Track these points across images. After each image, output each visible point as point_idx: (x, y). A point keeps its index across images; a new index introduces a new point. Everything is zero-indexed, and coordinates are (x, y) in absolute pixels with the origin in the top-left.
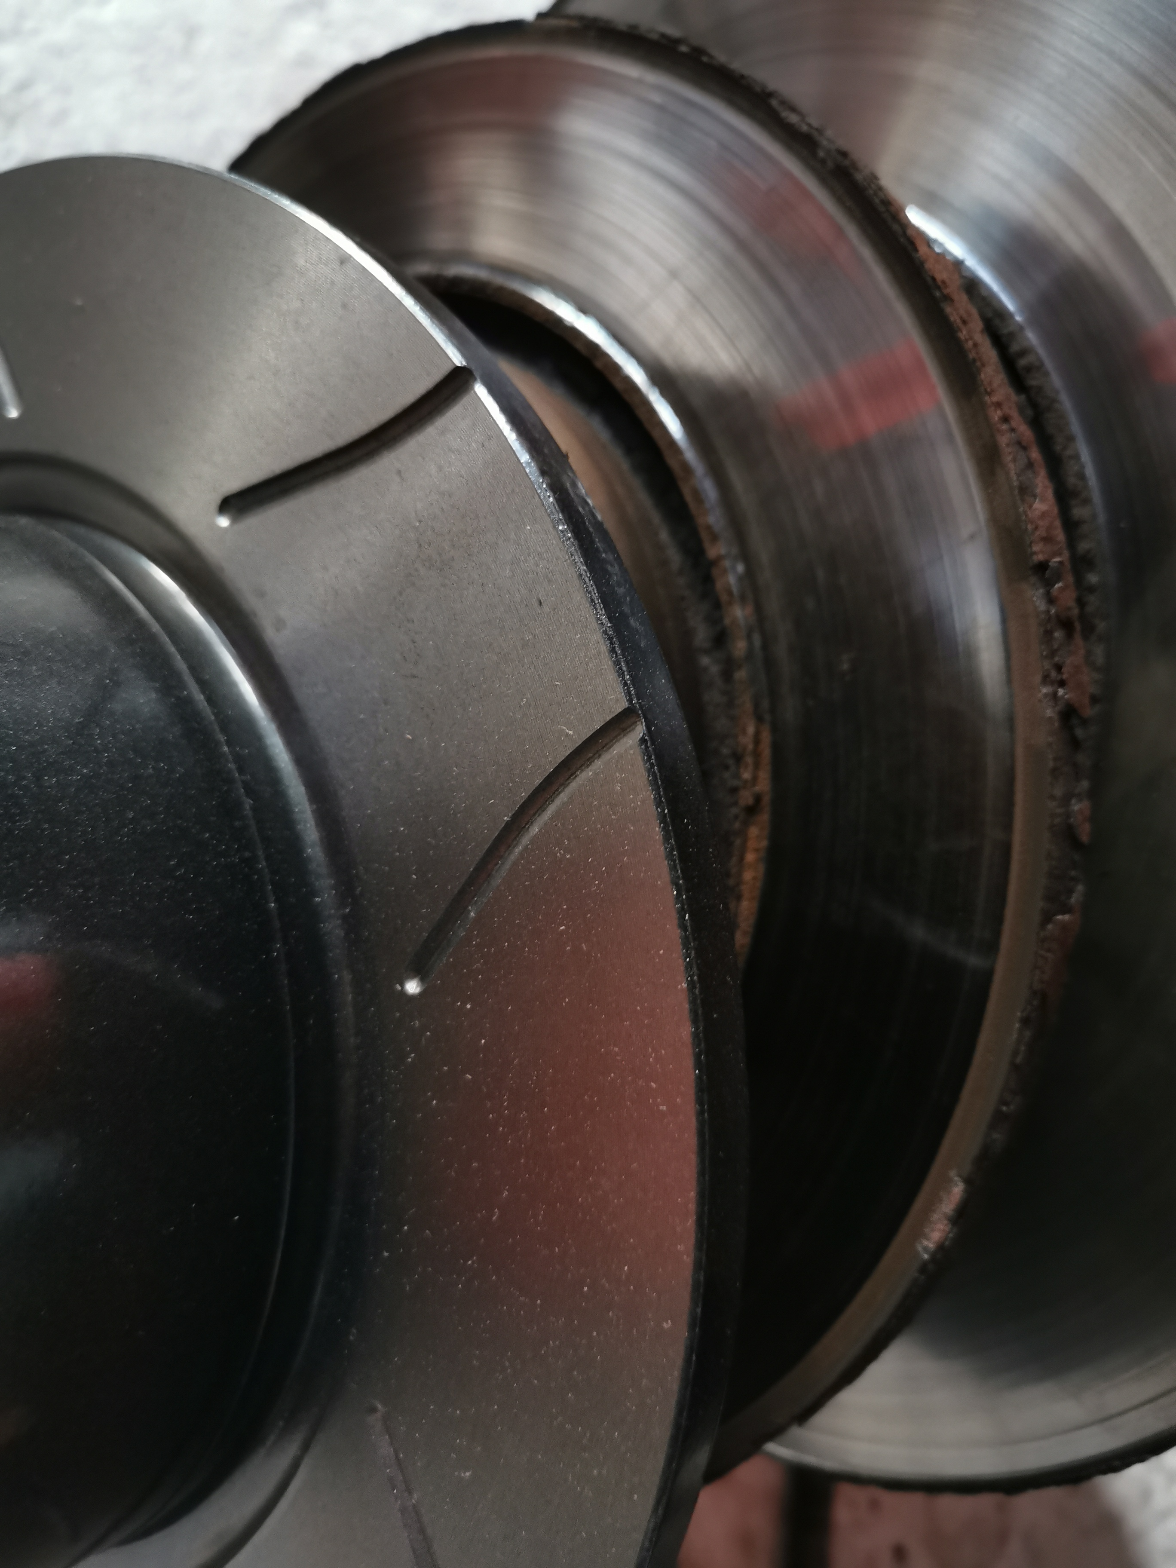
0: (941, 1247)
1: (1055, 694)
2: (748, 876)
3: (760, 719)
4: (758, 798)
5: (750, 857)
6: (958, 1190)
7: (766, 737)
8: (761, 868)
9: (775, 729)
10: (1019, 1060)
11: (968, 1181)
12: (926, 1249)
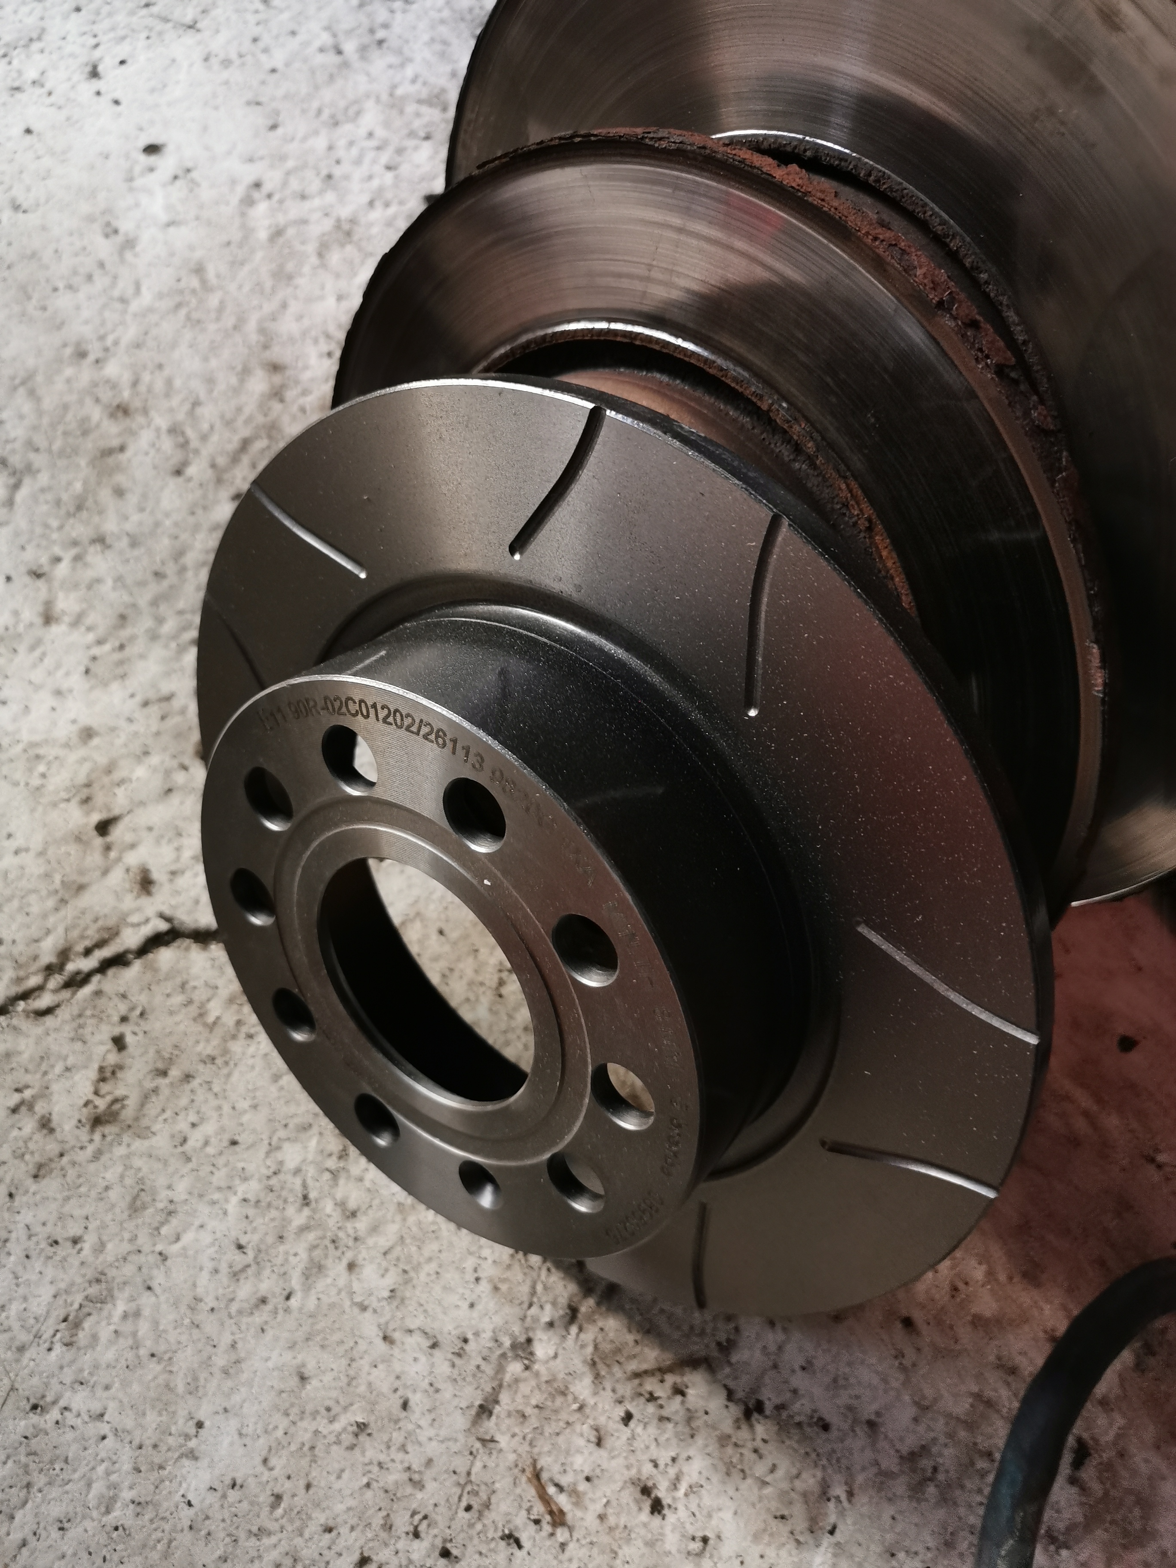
0: (1105, 685)
1: (987, 364)
2: (889, 564)
3: (845, 478)
4: (869, 520)
5: (884, 553)
6: (1095, 650)
7: (854, 485)
8: (894, 555)
9: (856, 478)
10: (1083, 562)
11: (1096, 642)
12: (1098, 691)
